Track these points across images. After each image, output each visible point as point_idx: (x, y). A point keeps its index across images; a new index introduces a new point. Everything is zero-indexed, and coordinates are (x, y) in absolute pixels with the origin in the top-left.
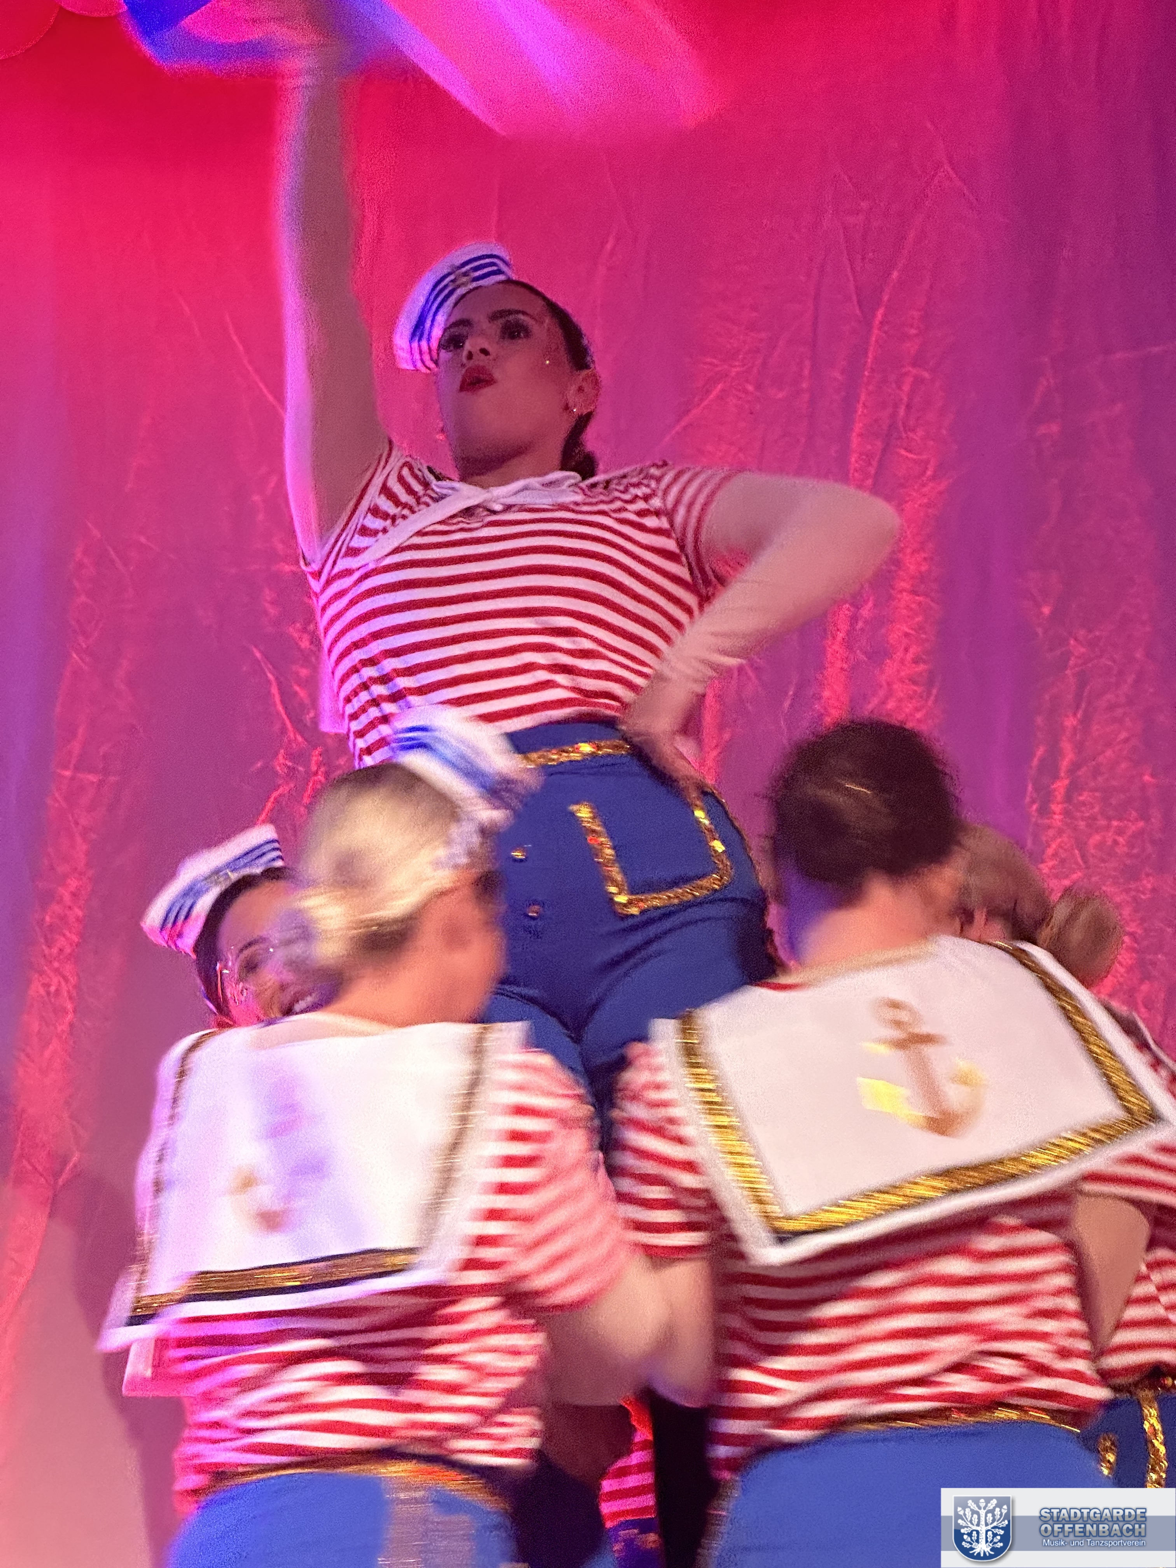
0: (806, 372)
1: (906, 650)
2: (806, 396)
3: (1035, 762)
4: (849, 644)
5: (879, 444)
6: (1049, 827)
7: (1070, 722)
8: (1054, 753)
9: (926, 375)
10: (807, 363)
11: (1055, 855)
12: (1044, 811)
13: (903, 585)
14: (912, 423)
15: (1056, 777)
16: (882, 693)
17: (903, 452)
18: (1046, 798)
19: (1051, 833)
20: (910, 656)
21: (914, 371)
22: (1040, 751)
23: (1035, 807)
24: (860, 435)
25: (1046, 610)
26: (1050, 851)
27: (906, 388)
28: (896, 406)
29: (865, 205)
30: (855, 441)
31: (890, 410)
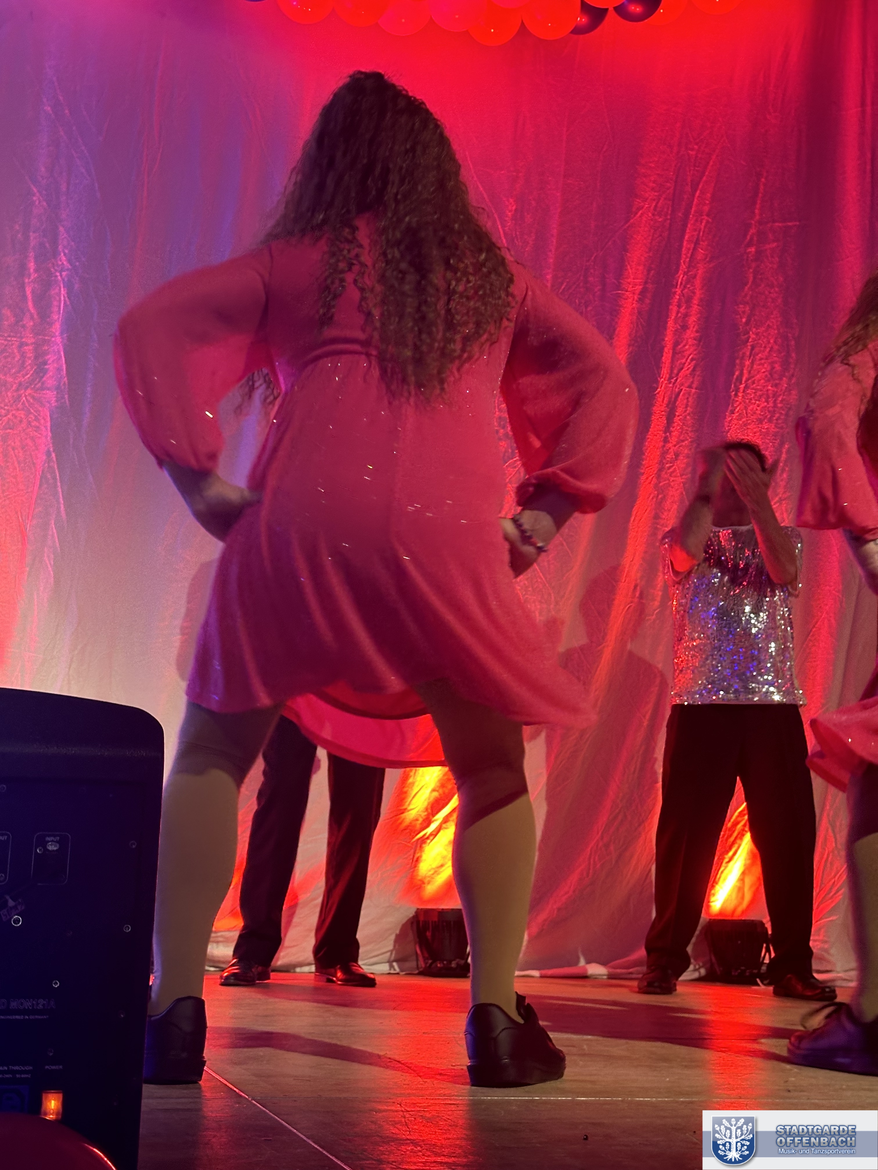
0: (669, 212)
1: (694, 327)
2: (669, 221)
3: (735, 377)
4: (676, 321)
5: (693, 246)
6: (737, 401)
7: (747, 363)
8: (741, 374)
9: (710, 220)
10: (670, 209)
11: (738, 412)
12: (736, 395)
13: (695, 302)
14: (704, 238)
15: (741, 384)
16: (685, 342)
17: (700, 250)
18: (737, 390)
19: (738, 403)
20: (695, 329)
21: (706, 218)
22: (737, 373)
23: (734, 393)
24: (687, 241)
25: (744, 320)
26: (737, 410)
27: (703, 224)
28: (699, 232)
29: (696, 147)
30: (685, 243)
31: (697, 232)
